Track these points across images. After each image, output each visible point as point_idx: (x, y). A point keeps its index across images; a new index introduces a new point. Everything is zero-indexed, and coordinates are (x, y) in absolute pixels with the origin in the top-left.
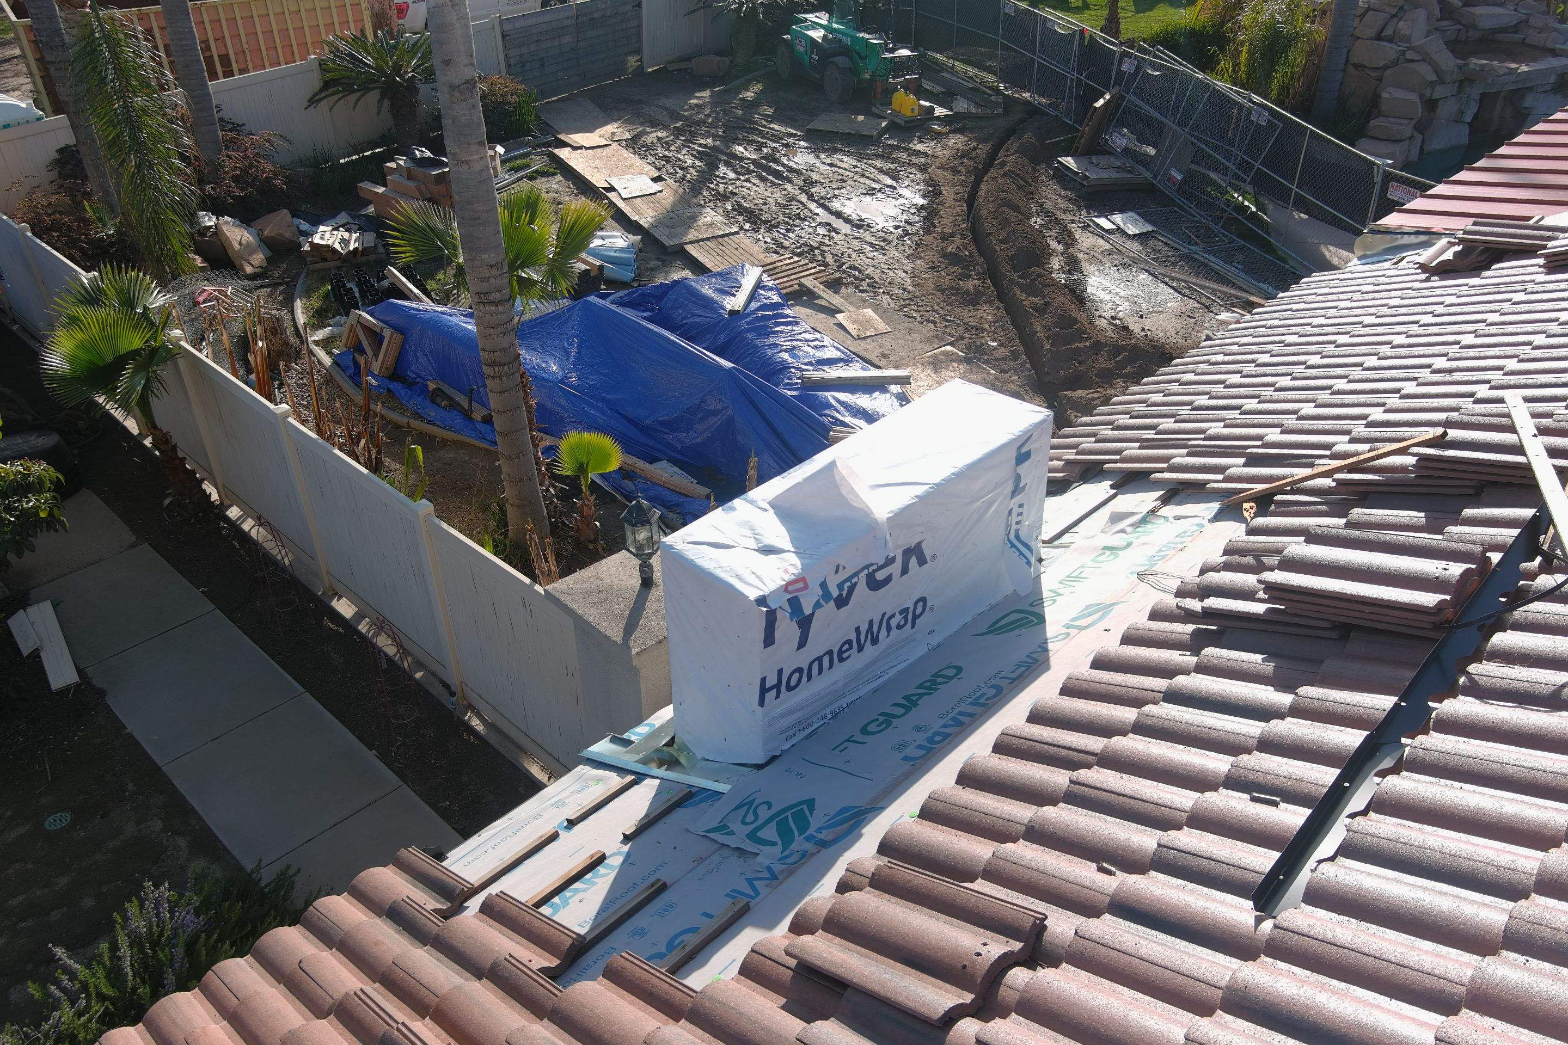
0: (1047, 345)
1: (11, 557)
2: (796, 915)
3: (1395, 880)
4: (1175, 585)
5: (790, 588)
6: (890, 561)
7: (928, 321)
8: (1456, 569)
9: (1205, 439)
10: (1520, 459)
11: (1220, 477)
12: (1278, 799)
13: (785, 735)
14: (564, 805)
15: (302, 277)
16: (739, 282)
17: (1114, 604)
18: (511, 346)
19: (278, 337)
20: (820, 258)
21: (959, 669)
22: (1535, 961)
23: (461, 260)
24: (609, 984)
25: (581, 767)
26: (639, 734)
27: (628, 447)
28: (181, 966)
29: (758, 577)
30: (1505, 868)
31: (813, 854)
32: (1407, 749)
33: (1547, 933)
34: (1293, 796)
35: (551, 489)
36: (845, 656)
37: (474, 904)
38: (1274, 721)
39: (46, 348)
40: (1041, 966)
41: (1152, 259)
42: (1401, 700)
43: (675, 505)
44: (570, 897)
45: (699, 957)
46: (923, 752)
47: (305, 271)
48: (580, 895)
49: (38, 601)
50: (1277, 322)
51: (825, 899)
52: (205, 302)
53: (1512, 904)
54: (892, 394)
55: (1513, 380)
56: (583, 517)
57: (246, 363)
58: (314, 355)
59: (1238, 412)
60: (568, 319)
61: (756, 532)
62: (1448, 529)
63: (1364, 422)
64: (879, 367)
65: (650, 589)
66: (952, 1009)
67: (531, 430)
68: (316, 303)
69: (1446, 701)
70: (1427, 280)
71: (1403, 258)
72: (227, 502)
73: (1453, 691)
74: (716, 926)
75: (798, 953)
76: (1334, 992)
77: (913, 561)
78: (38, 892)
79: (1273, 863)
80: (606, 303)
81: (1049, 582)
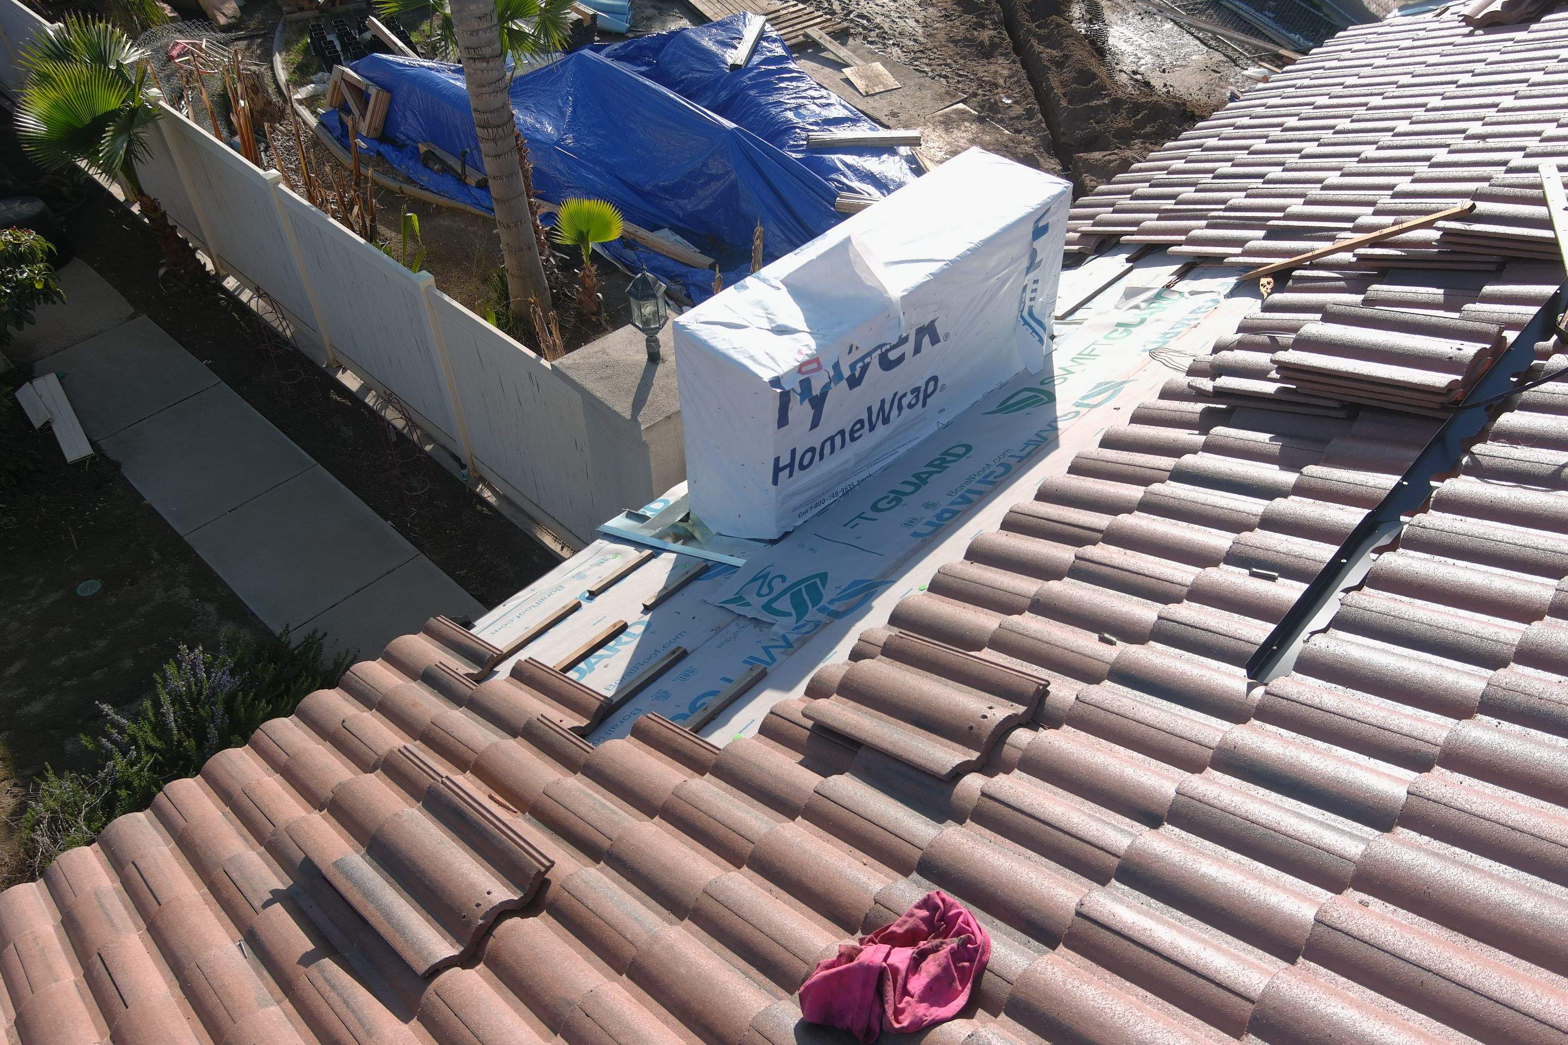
0: (1064, 103)
1: (11, 329)
2: (812, 680)
3: (1383, 651)
4: (1187, 363)
5: (804, 369)
6: (903, 340)
7: (940, 76)
8: (1470, 349)
9: (1225, 210)
10: (1547, 234)
11: (1238, 250)
12: (1276, 574)
13: (797, 513)
14: (584, 577)
15: (280, 27)
16: (740, 32)
17: (1124, 382)
18: (505, 106)
19: (260, 96)
20: (826, 5)
21: (969, 448)
22: (1506, 723)
23: (448, 11)
24: (637, 742)
25: (599, 541)
26: (654, 510)
27: (629, 214)
28: (222, 722)
29: (772, 358)
30: (1488, 639)
31: (826, 625)
32: (1406, 527)
33: (1520, 698)
34: (1290, 572)
35: (551, 259)
36: (856, 435)
37: (504, 669)
38: (1278, 500)
39: (19, 107)
40: (1043, 727)
41: (1179, 7)
42: (1403, 479)
43: (677, 276)
44: (596, 663)
45: (720, 718)
46: (931, 529)
47: (282, 21)
48: (604, 662)
49: (43, 374)
50: (1307, 82)
51: (838, 666)
52: (179, 56)
53: (1491, 672)
54: (901, 156)
55: (1550, 146)
56: (584, 288)
57: (229, 124)
58: (299, 116)
59: (1262, 180)
60: (561, 76)
61: (769, 311)
62: (1467, 307)
63: (1390, 192)
64: (888, 127)
65: (657, 364)
66: (959, 766)
67: (529, 197)
68: (297, 58)
69: (1448, 481)
70: (1471, 34)
71: (1447, 9)
72: (222, 272)
73: (1453, 470)
74: (735, 690)
75: (815, 715)
76: (1317, 751)
77: (926, 340)
78: (79, 654)
79: (1268, 634)
80: (601, 57)
81: (1059, 361)
